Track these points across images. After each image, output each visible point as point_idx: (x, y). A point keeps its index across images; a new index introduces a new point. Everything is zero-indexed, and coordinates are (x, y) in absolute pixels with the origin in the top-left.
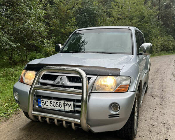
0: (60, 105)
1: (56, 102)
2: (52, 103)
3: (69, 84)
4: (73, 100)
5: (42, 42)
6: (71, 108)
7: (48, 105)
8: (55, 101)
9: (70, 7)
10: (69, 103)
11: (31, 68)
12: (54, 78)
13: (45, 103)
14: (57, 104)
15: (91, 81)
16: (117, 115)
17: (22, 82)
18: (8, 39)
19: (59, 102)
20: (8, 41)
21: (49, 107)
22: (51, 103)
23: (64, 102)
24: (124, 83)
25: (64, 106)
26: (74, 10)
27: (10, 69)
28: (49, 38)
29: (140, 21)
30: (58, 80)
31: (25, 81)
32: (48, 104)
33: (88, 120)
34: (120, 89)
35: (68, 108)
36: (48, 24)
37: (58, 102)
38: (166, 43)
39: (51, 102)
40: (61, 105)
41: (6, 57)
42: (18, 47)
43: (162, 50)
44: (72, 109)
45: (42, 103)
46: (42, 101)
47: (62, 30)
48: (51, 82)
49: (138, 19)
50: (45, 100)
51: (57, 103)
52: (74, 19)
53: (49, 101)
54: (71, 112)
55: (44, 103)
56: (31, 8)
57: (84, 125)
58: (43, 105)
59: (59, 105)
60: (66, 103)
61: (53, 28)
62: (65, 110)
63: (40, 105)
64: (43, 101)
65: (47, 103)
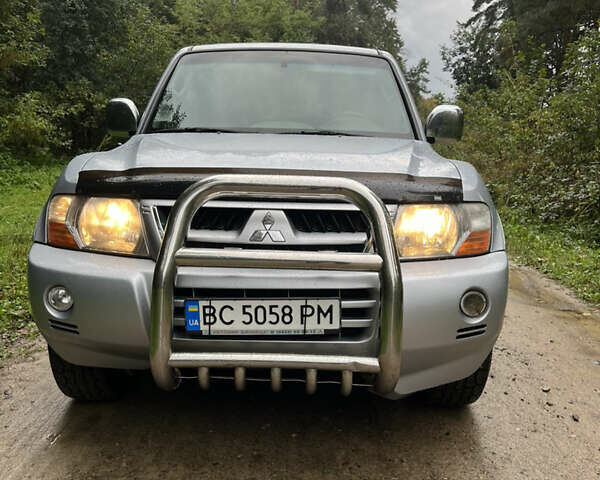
0: (284, 315)
1: (271, 307)
2: (251, 311)
6: (331, 323)
7: (232, 321)
8: (266, 304)
10: (325, 304)
13: (217, 315)
14: (271, 313)
16: (479, 329)
19: (281, 303)
21: (239, 327)
22: (244, 313)
23: (303, 303)
25: (303, 316)
32: (234, 318)
35: (319, 322)
37: (276, 306)
39: (247, 310)
40: (290, 314)
44: (336, 326)
45: (205, 315)
46: (204, 307)
50: (218, 304)
51: (274, 310)
54: (329, 335)
55: (213, 315)
58: (210, 324)
59: (281, 315)
60: (310, 306)
62: (305, 331)
63: (196, 323)
64: (210, 307)
65: (227, 315)
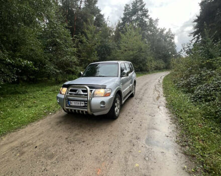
2: (75, 103)
3: (82, 93)
4: (84, 101)
5: (76, 68)
9: (93, 45)
11: (65, 86)
12: (75, 91)
15: (93, 92)
16: (104, 107)
17: (61, 93)
18: (54, 68)
20: (54, 69)
21: (74, 105)
24: (108, 92)
26: (96, 46)
27: (56, 86)
28: (80, 65)
29: (139, 52)
30: (77, 92)
31: (62, 93)
32: (73, 103)
33: (91, 110)
34: (106, 95)
36: (79, 56)
37: (77, 102)
38: (158, 65)
40: (79, 103)
41: (53, 79)
42: (60, 72)
43: (156, 69)
47: (89, 59)
48: (74, 93)
49: (138, 51)
50: (71, 102)
52: (96, 52)
53: (73, 102)
54: (83, 106)
56: (67, 47)
57: (89, 112)
58: (71, 104)
60: (81, 103)
61: (83, 58)
62: (81, 106)
